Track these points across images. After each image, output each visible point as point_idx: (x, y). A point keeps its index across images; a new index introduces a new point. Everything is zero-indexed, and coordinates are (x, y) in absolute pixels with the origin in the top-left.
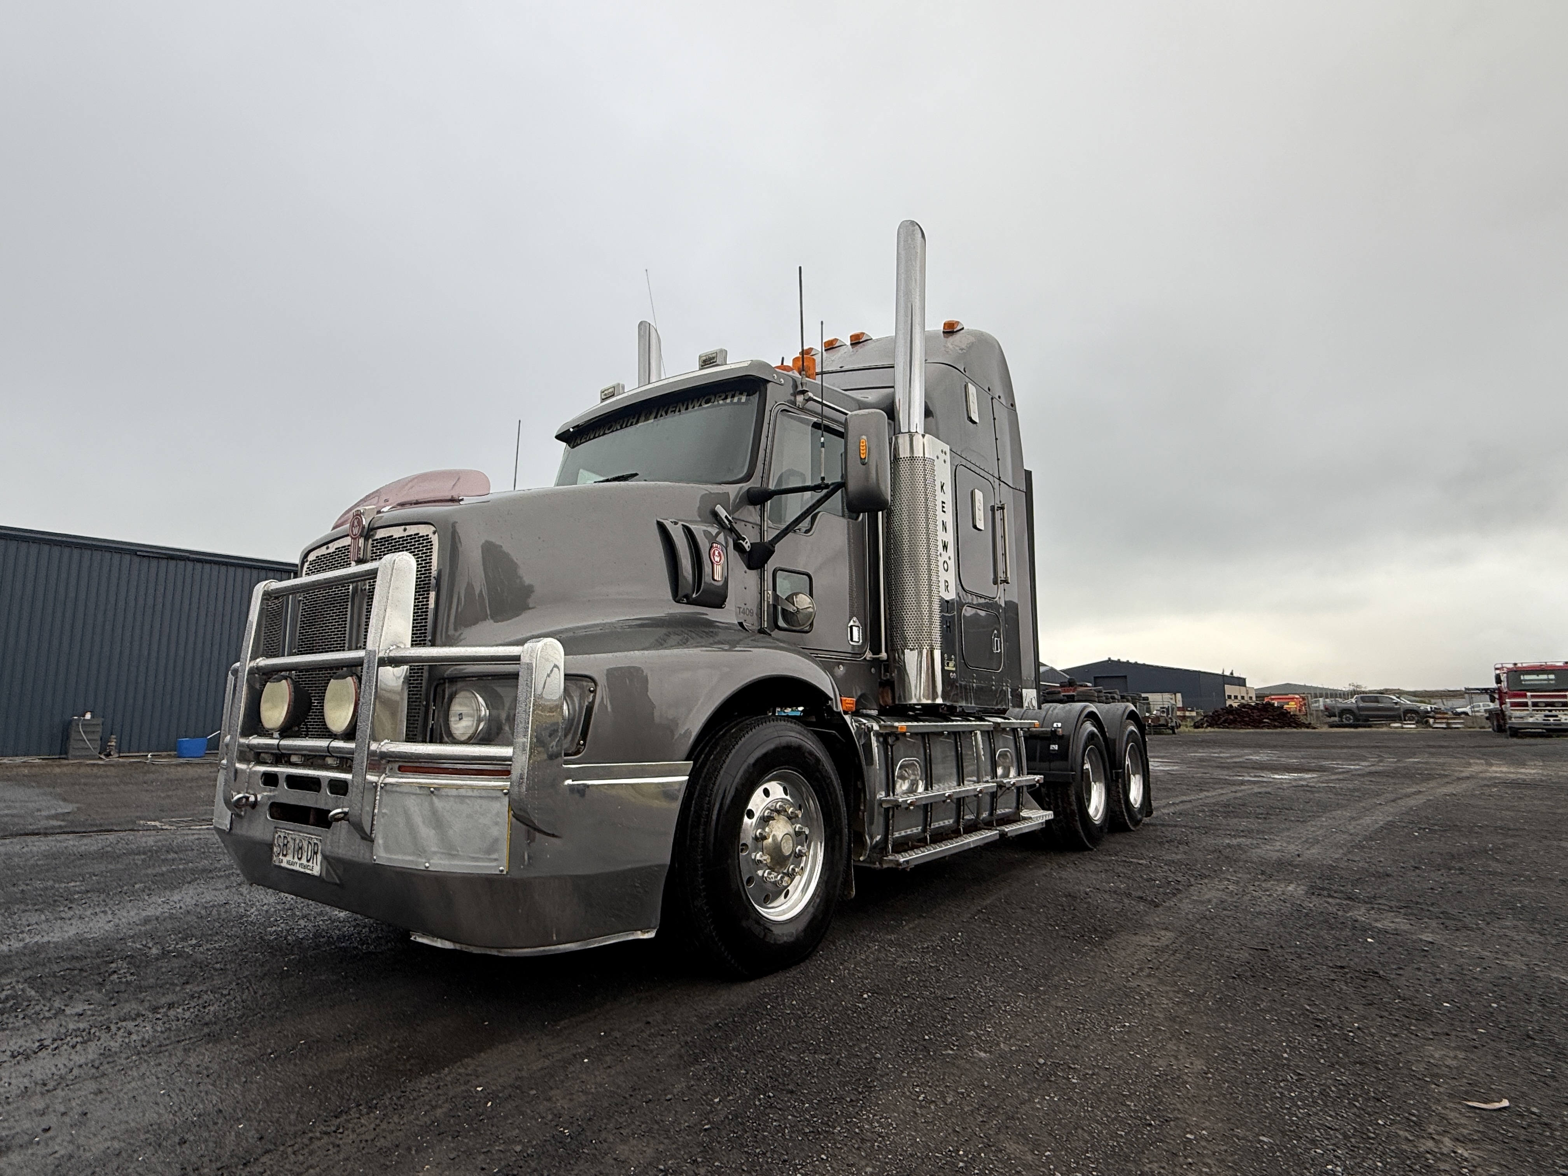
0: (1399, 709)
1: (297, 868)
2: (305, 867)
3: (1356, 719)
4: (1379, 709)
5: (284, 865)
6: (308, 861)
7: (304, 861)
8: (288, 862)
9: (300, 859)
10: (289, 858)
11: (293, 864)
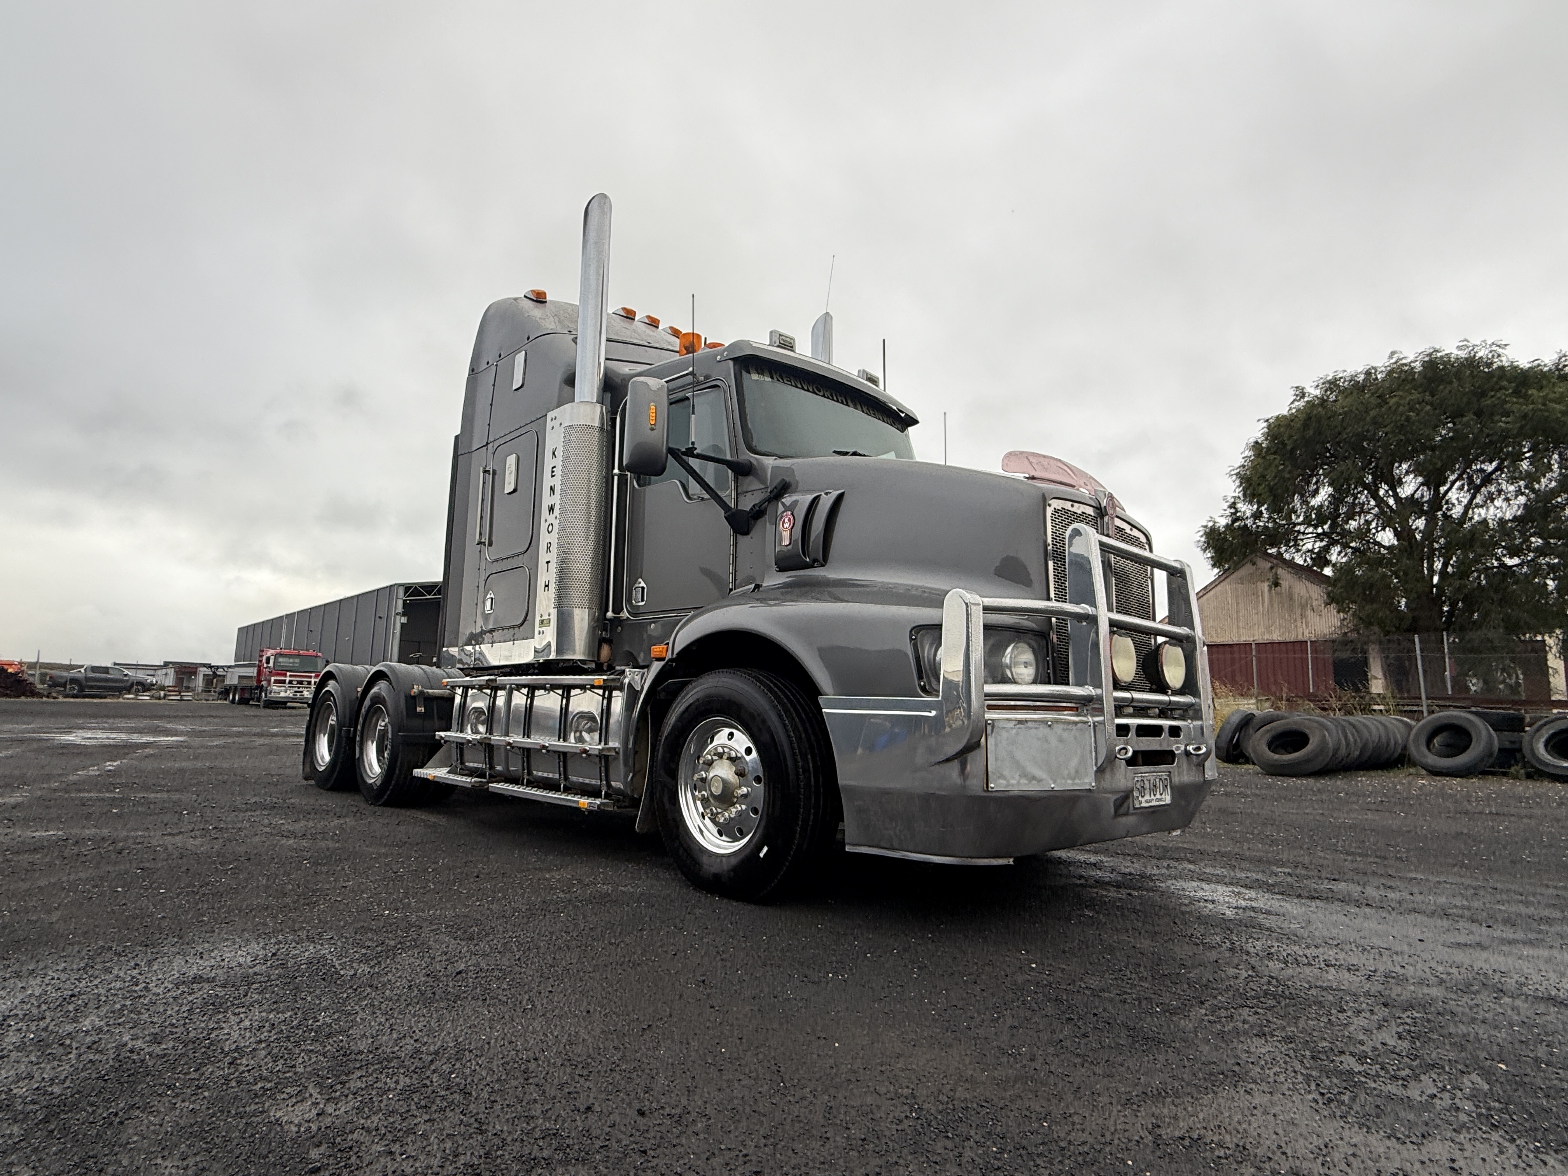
0: (127, 681)
1: (1154, 803)
2: (1160, 800)
3: (82, 689)
4: (107, 680)
5: (1144, 805)
6: (1161, 794)
7: (1158, 796)
8: (1146, 801)
9: (1155, 795)
10: (1147, 797)
11: (1150, 801)
